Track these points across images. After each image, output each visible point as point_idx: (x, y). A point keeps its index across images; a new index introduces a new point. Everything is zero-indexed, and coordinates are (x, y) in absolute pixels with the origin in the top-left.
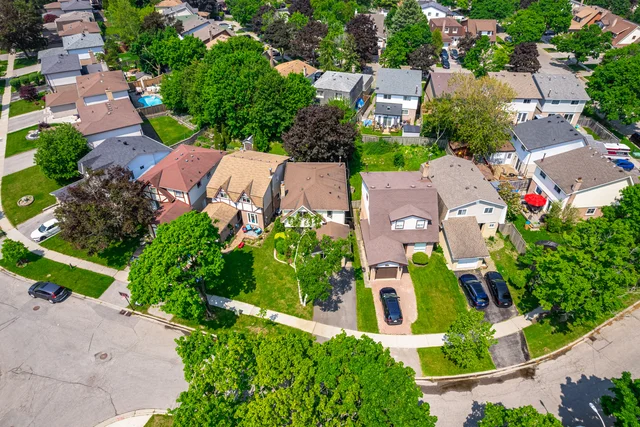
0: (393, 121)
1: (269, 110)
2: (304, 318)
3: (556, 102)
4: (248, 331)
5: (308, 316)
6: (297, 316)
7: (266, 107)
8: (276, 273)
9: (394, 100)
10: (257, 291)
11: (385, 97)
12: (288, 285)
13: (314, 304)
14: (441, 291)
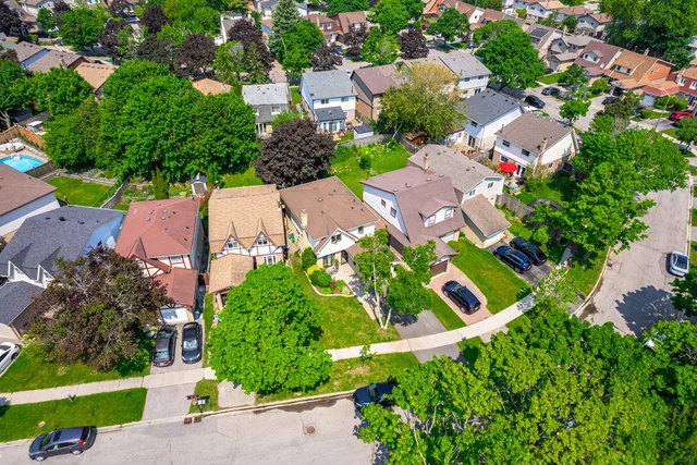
0: (338, 125)
1: (218, 139)
2: (393, 340)
3: (467, 79)
4: (349, 376)
5: (395, 336)
6: (385, 341)
7: (215, 136)
8: (333, 309)
9: (332, 104)
10: (327, 333)
11: (323, 102)
12: (354, 316)
13: (393, 324)
14: (488, 269)
